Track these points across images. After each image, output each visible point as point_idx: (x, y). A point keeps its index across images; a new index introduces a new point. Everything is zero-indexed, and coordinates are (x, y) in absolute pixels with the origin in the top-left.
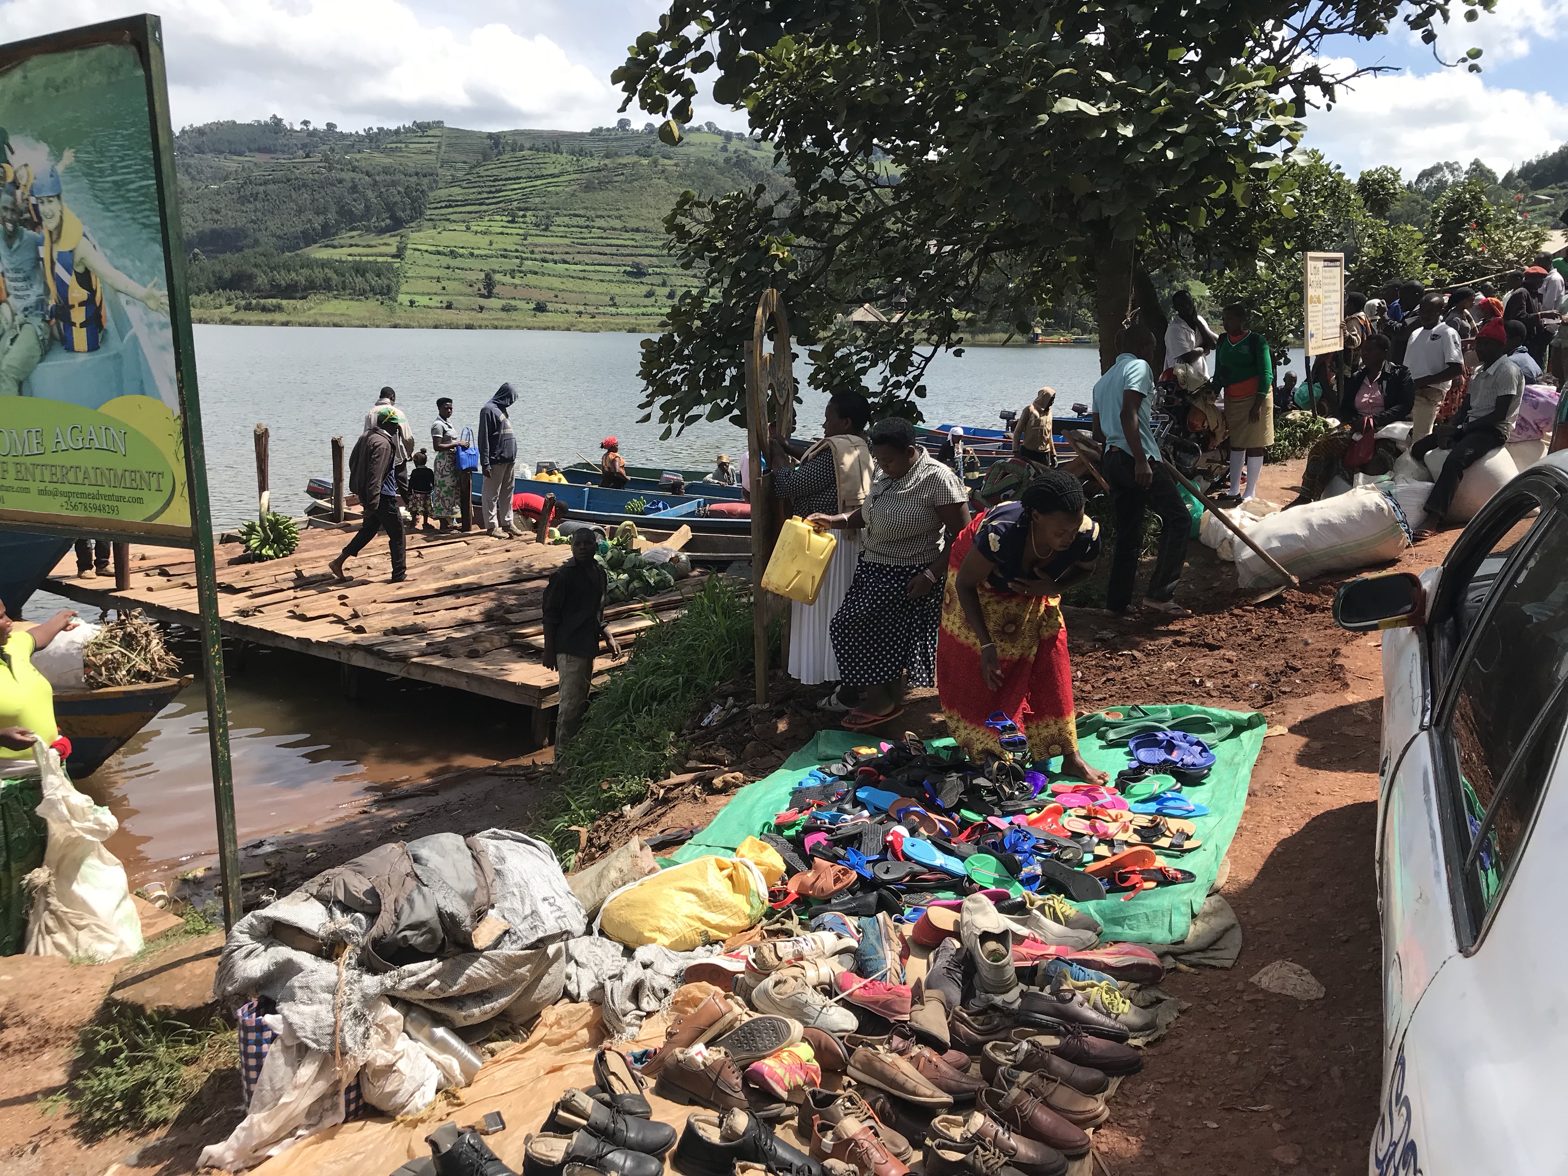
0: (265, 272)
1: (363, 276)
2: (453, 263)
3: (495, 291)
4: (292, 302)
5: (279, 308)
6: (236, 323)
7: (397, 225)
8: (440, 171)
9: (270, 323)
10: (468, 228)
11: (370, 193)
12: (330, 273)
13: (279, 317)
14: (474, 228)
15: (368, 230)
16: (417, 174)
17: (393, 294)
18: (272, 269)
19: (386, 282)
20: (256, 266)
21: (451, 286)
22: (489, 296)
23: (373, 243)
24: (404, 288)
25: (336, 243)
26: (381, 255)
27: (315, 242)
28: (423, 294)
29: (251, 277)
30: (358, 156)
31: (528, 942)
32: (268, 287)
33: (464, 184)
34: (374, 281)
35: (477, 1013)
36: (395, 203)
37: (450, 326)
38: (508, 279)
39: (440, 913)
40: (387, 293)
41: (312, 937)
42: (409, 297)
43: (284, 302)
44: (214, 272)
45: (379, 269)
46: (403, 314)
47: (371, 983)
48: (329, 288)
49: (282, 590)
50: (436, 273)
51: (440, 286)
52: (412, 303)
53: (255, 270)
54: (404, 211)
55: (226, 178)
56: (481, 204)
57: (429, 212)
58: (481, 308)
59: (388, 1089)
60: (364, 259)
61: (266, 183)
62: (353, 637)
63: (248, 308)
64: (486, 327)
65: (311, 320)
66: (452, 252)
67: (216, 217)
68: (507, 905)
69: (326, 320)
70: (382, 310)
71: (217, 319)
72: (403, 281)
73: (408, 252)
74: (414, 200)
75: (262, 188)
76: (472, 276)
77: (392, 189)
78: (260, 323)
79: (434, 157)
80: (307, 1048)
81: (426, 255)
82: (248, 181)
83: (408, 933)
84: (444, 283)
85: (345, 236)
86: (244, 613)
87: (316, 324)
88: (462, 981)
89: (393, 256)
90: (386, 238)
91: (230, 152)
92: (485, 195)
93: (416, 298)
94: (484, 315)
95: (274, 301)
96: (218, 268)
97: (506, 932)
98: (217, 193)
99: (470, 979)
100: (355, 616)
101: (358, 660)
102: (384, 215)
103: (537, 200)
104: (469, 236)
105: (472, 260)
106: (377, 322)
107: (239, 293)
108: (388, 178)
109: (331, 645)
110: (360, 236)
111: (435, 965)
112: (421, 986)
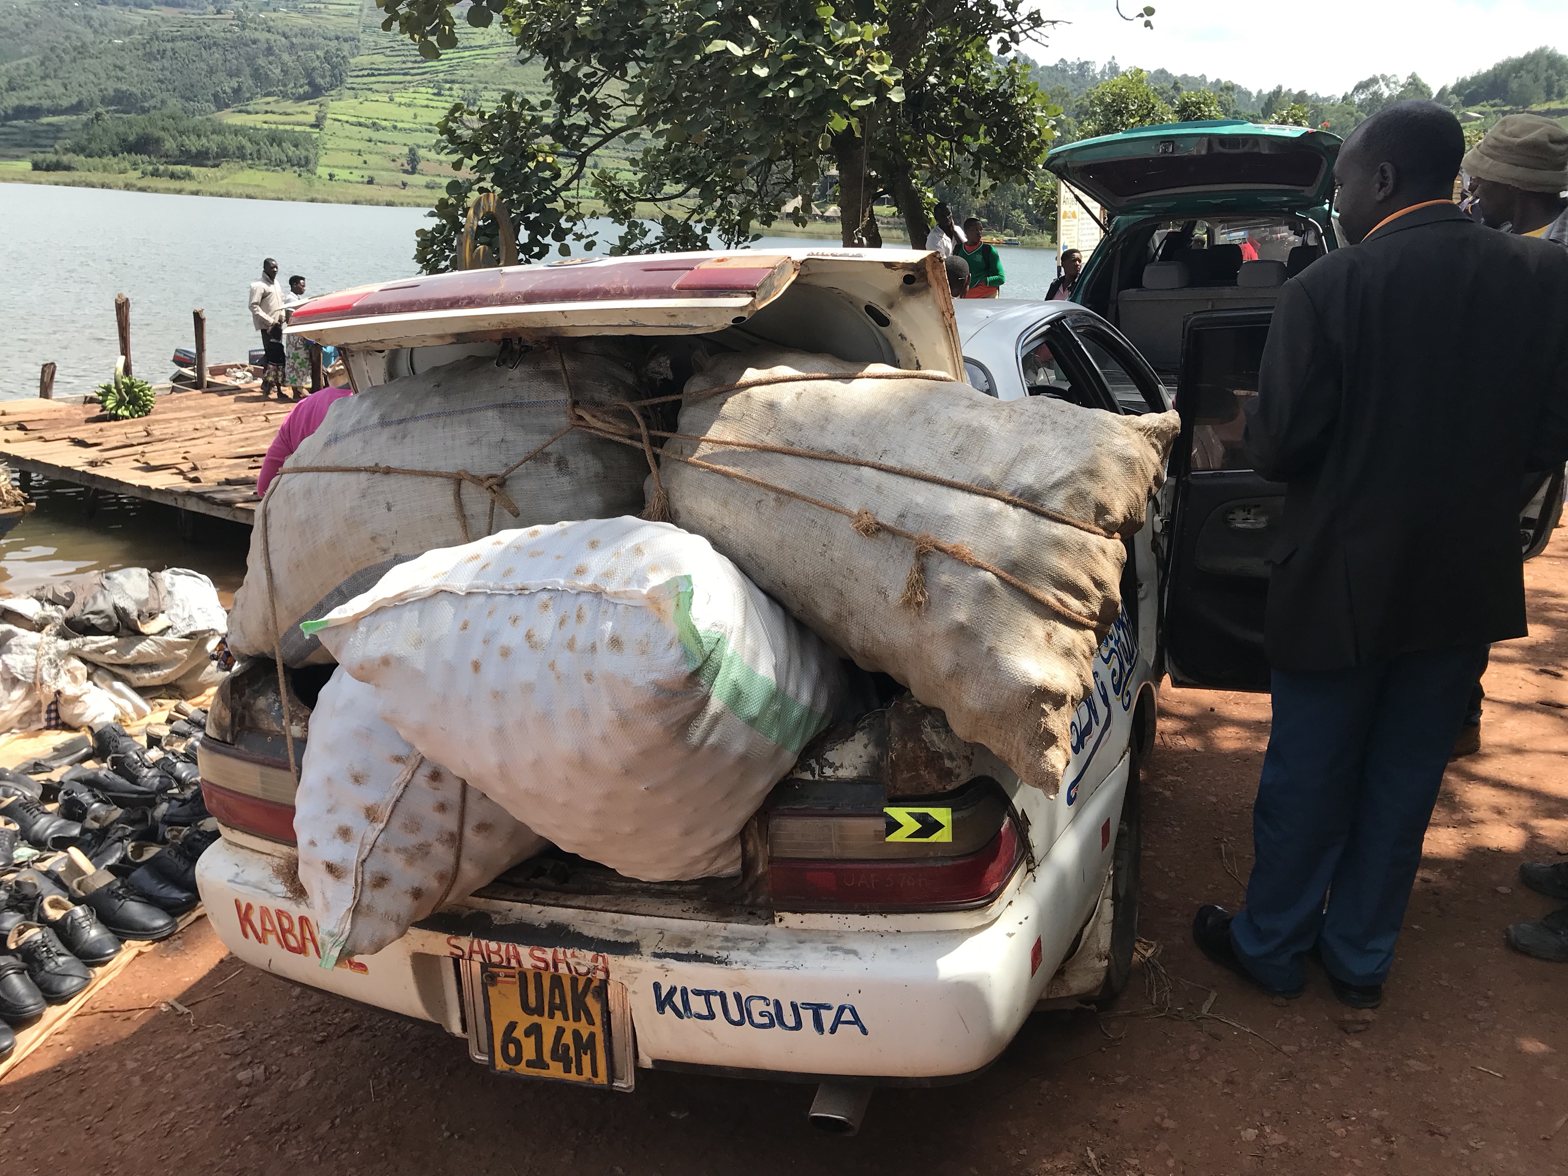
0: (173, 137)
1: (279, 145)
2: (376, 135)
3: (419, 167)
4: (203, 170)
5: (188, 176)
6: (142, 189)
7: (315, 92)
8: (362, 36)
9: (179, 192)
10: (391, 100)
11: (286, 57)
12: (245, 142)
13: (188, 185)
14: (397, 100)
15: (285, 96)
16: (337, 38)
17: (311, 166)
18: (181, 133)
19: (304, 153)
20: (163, 129)
21: (372, 159)
22: (413, 171)
23: (289, 111)
24: (323, 160)
25: (249, 108)
26: (299, 124)
27: (228, 106)
28: (344, 167)
29: (158, 141)
30: (274, 15)
31: (183, 634)
32: (177, 153)
33: (388, 52)
34: (291, 151)
35: (147, 677)
36: (314, 69)
37: (371, 202)
38: (433, 155)
39: (115, 608)
40: (304, 164)
41: (29, 620)
42: (329, 170)
43: (194, 170)
44: (117, 134)
45: (296, 139)
46: (321, 187)
47: (63, 645)
48: (243, 157)
49: (132, 445)
50: (358, 145)
51: (361, 159)
52: (331, 176)
53: (162, 133)
54: (323, 77)
55: (130, 33)
56: (404, 74)
57: (350, 80)
58: (404, 185)
59: (76, 711)
60: (281, 127)
61: (173, 40)
62: (189, 486)
63: (155, 174)
64: (408, 205)
65: (223, 191)
66: (374, 124)
67: (120, 74)
68: (173, 611)
69: (239, 191)
70: (299, 182)
71: (121, 184)
72: (322, 152)
73: (328, 123)
74: (334, 68)
75: (169, 45)
76: (395, 150)
77: (311, 54)
78: (167, 191)
79: (355, 21)
80: (19, 680)
81: (347, 126)
82: (155, 37)
83: (91, 616)
84: (366, 157)
85: (260, 102)
86: (93, 464)
87: (228, 195)
88: (133, 653)
89: (312, 126)
90: (304, 105)
91: (136, 5)
92: (410, 65)
93: (336, 171)
94: (407, 192)
95: (184, 168)
96: (121, 129)
97: (169, 627)
98: (122, 48)
99: (139, 652)
100: (195, 468)
101: (193, 506)
102: (302, 81)
103: (465, 72)
104: (392, 107)
105: (396, 133)
106: (293, 195)
107: (146, 158)
108: (307, 41)
109: (168, 492)
110: (277, 102)
111: (113, 640)
112: (101, 651)
